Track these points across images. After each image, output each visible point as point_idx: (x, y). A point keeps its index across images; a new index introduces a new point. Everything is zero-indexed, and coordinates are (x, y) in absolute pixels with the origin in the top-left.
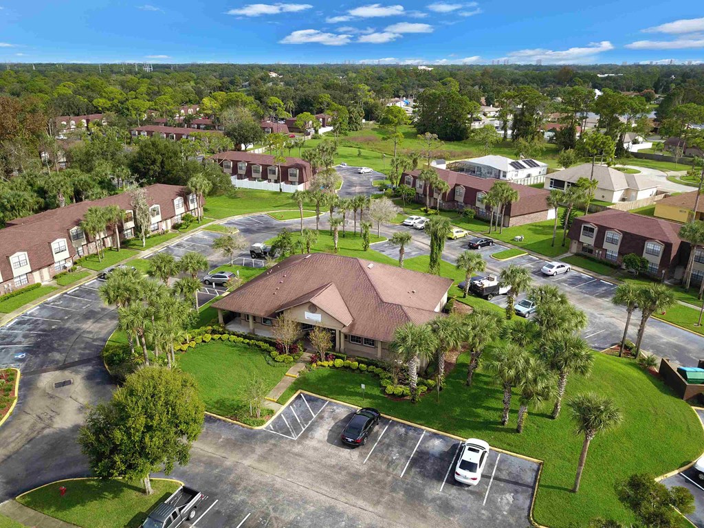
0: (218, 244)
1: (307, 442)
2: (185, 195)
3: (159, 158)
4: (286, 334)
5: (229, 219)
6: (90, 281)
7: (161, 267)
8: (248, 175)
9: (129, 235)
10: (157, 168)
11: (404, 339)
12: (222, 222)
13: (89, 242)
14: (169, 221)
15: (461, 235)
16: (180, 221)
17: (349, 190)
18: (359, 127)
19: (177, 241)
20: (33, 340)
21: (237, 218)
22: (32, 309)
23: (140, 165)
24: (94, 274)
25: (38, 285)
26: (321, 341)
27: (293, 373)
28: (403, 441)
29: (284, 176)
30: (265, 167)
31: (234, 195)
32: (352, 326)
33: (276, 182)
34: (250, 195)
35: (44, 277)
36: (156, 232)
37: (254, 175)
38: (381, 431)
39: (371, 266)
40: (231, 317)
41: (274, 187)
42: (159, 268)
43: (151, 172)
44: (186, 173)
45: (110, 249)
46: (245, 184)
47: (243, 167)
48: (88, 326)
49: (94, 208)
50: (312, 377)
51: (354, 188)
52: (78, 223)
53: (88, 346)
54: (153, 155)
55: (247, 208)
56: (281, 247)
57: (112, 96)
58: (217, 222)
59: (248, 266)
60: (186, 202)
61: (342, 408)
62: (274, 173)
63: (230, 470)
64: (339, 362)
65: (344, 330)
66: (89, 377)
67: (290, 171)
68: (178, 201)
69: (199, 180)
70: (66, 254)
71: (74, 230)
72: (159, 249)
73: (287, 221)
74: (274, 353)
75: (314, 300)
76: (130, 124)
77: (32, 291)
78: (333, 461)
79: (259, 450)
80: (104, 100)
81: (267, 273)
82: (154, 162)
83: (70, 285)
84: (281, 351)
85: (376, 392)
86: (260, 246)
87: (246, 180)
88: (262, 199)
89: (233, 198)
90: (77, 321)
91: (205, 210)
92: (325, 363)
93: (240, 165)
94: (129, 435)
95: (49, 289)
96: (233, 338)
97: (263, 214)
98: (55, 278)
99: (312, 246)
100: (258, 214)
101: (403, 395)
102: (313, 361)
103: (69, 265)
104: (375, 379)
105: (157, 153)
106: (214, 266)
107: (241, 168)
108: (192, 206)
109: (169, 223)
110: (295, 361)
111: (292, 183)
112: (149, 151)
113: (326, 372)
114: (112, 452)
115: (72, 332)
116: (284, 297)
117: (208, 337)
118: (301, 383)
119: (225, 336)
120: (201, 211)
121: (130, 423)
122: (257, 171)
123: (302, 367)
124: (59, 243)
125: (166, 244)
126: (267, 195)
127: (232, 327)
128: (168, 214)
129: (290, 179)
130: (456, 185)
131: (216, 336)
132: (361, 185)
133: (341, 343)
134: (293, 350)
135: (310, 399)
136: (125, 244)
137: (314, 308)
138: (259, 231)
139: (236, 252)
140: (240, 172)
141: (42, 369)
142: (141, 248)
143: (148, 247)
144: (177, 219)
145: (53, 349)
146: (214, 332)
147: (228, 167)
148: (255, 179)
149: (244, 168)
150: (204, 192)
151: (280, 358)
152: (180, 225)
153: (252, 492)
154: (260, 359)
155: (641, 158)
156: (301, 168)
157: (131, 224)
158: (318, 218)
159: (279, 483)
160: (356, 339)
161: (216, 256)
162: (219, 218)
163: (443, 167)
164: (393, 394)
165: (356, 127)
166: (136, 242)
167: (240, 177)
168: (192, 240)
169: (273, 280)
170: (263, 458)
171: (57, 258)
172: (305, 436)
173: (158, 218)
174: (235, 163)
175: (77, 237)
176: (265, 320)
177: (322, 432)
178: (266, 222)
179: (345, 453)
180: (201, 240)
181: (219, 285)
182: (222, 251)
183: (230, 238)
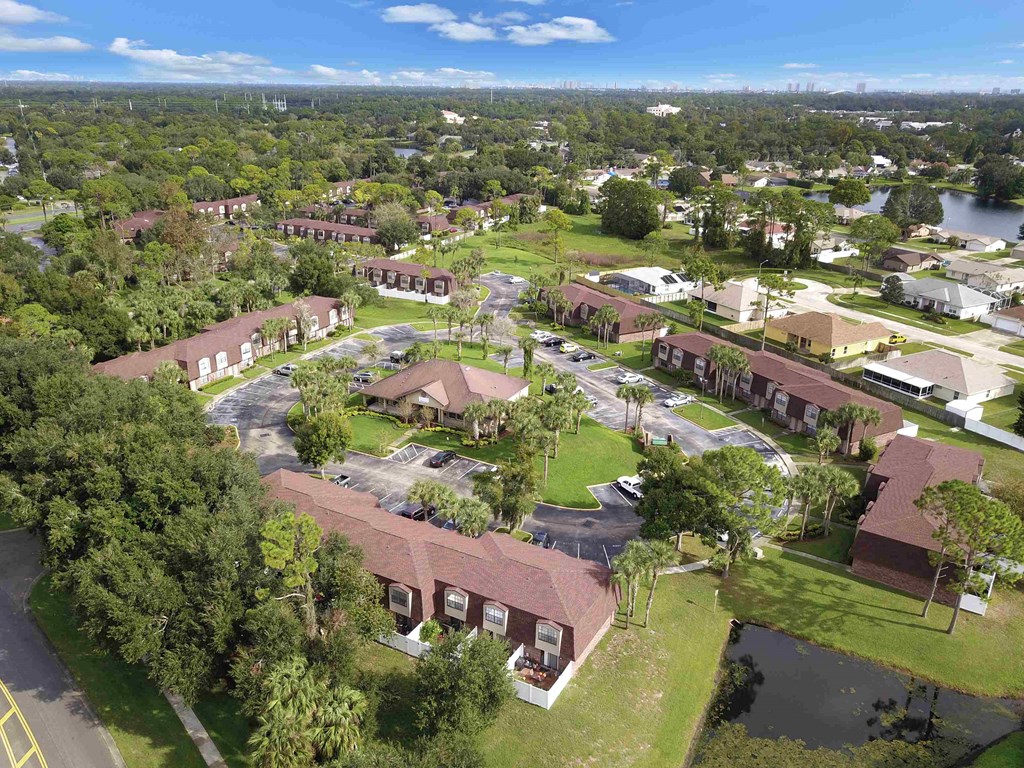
0: (365, 351)
1: (411, 465)
2: (338, 307)
3: (316, 273)
4: (406, 410)
5: (377, 329)
6: (268, 375)
7: (326, 364)
8: (397, 284)
9: (293, 341)
10: (314, 281)
11: (468, 409)
12: (369, 332)
13: (264, 345)
14: (324, 330)
15: (573, 349)
16: (334, 330)
17: (493, 303)
18: (533, 219)
19: (332, 347)
20: (239, 411)
21: (383, 328)
22: (231, 392)
23: (300, 279)
24: (269, 370)
25: (232, 377)
26: (429, 415)
27: (409, 434)
28: (464, 467)
29: (430, 288)
30: (413, 278)
31: (382, 304)
32: (448, 406)
33: (423, 292)
34: (397, 305)
35: (234, 371)
36: (314, 339)
37: (402, 285)
38: (453, 462)
39: (468, 369)
40: (372, 401)
41: (420, 298)
42: (325, 365)
43: (309, 285)
44: (339, 288)
45: (279, 352)
46: (394, 293)
47: (392, 276)
48: (272, 404)
49: (269, 319)
50: (420, 436)
51: (498, 300)
52: (258, 331)
53: (275, 416)
54: (312, 271)
55: (392, 318)
56: (414, 354)
57: (251, 175)
58: (366, 331)
59: (388, 368)
60: (339, 313)
61: (434, 451)
62: (421, 284)
63: (366, 474)
64: (438, 429)
65: (443, 408)
66: (280, 433)
67: (437, 283)
68: (333, 313)
69: (350, 295)
70: (250, 355)
71: (254, 336)
72: (317, 353)
73: (426, 332)
74: (398, 422)
75: (424, 389)
76: (275, 215)
77: (227, 381)
78: (423, 473)
79: (382, 468)
80: (243, 181)
81: (398, 372)
82: (311, 277)
83: (254, 377)
84: (403, 422)
85: (458, 444)
86: (399, 353)
87: (395, 289)
88: (408, 309)
89: (380, 307)
90: (265, 401)
91: (355, 320)
92: (430, 429)
93: (389, 274)
94: (319, 438)
95: (239, 381)
96: (372, 413)
97: (406, 324)
98: (242, 372)
99: (438, 354)
100: (401, 325)
101: (472, 446)
102: (423, 427)
103: (251, 363)
104: (459, 438)
105: (315, 268)
106: (361, 368)
107: (390, 277)
108: (344, 317)
109: (325, 331)
110: (411, 428)
111: (438, 294)
112: (308, 266)
113: (430, 434)
114: (311, 447)
115: (263, 408)
116: (407, 388)
117: (356, 413)
118: (414, 439)
119: (367, 412)
120: (351, 320)
121: (320, 432)
122: (406, 282)
123: (415, 431)
124: (246, 346)
125: (322, 349)
126: (413, 305)
127: (371, 408)
128: (324, 324)
129: (436, 290)
130: (582, 303)
131: (361, 413)
132: (507, 297)
133: (441, 417)
134: (410, 421)
135: (417, 447)
136: (290, 348)
137: (424, 394)
138: (400, 340)
139: (379, 357)
140: (389, 281)
141: (249, 427)
142: (302, 352)
143: (308, 351)
144: (332, 328)
145: (253, 417)
146: (359, 410)
147: (378, 276)
148: (403, 289)
149: (393, 278)
150: (355, 306)
151: (401, 425)
152: (334, 333)
153: (377, 482)
154: (389, 426)
155: (829, 270)
156: (446, 280)
157: (295, 332)
158: (450, 331)
159: (391, 479)
160: (452, 415)
161: (363, 360)
162: (367, 328)
163: (595, 279)
164: (467, 445)
165: (530, 219)
166: (298, 347)
167: (390, 286)
168: (344, 346)
169: (401, 376)
170: (385, 470)
171: (245, 357)
172: (410, 462)
173: (317, 327)
174: (385, 272)
175: (256, 341)
176: (395, 403)
177: (421, 461)
178: (409, 332)
179: (431, 470)
180: (352, 347)
181: (365, 381)
182: (368, 356)
183: (374, 346)
